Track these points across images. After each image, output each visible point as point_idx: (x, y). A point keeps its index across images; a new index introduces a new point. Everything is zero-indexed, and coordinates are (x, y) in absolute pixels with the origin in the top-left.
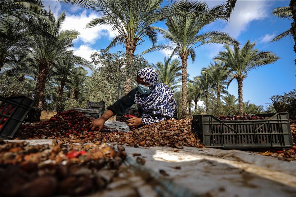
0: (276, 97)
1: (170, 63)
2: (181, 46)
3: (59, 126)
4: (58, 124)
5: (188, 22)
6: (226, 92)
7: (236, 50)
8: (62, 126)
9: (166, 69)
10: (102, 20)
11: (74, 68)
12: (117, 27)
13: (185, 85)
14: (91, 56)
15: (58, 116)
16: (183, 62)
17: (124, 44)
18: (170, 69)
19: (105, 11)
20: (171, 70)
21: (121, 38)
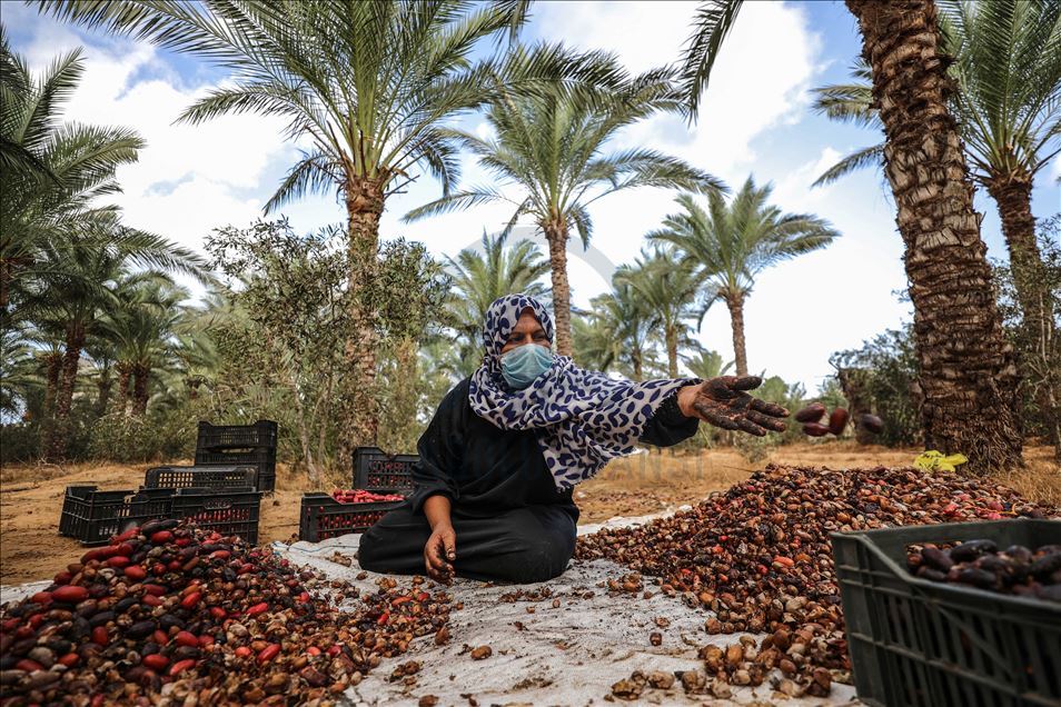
0: (843, 355)
1: (506, 250)
2: (543, 195)
3: (103, 623)
4: (99, 617)
5: (563, 113)
6: (696, 345)
7: (716, 205)
8: (121, 622)
9: (495, 272)
10: (248, 97)
11: (126, 276)
12: (306, 127)
13: (565, 330)
14: (207, 241)
15: (93, 571)
16: (554, 250)
17: (339, 190)
18: (506, 272)
19: (259, 62)
20: (513, 275)
21: (326, 166)
